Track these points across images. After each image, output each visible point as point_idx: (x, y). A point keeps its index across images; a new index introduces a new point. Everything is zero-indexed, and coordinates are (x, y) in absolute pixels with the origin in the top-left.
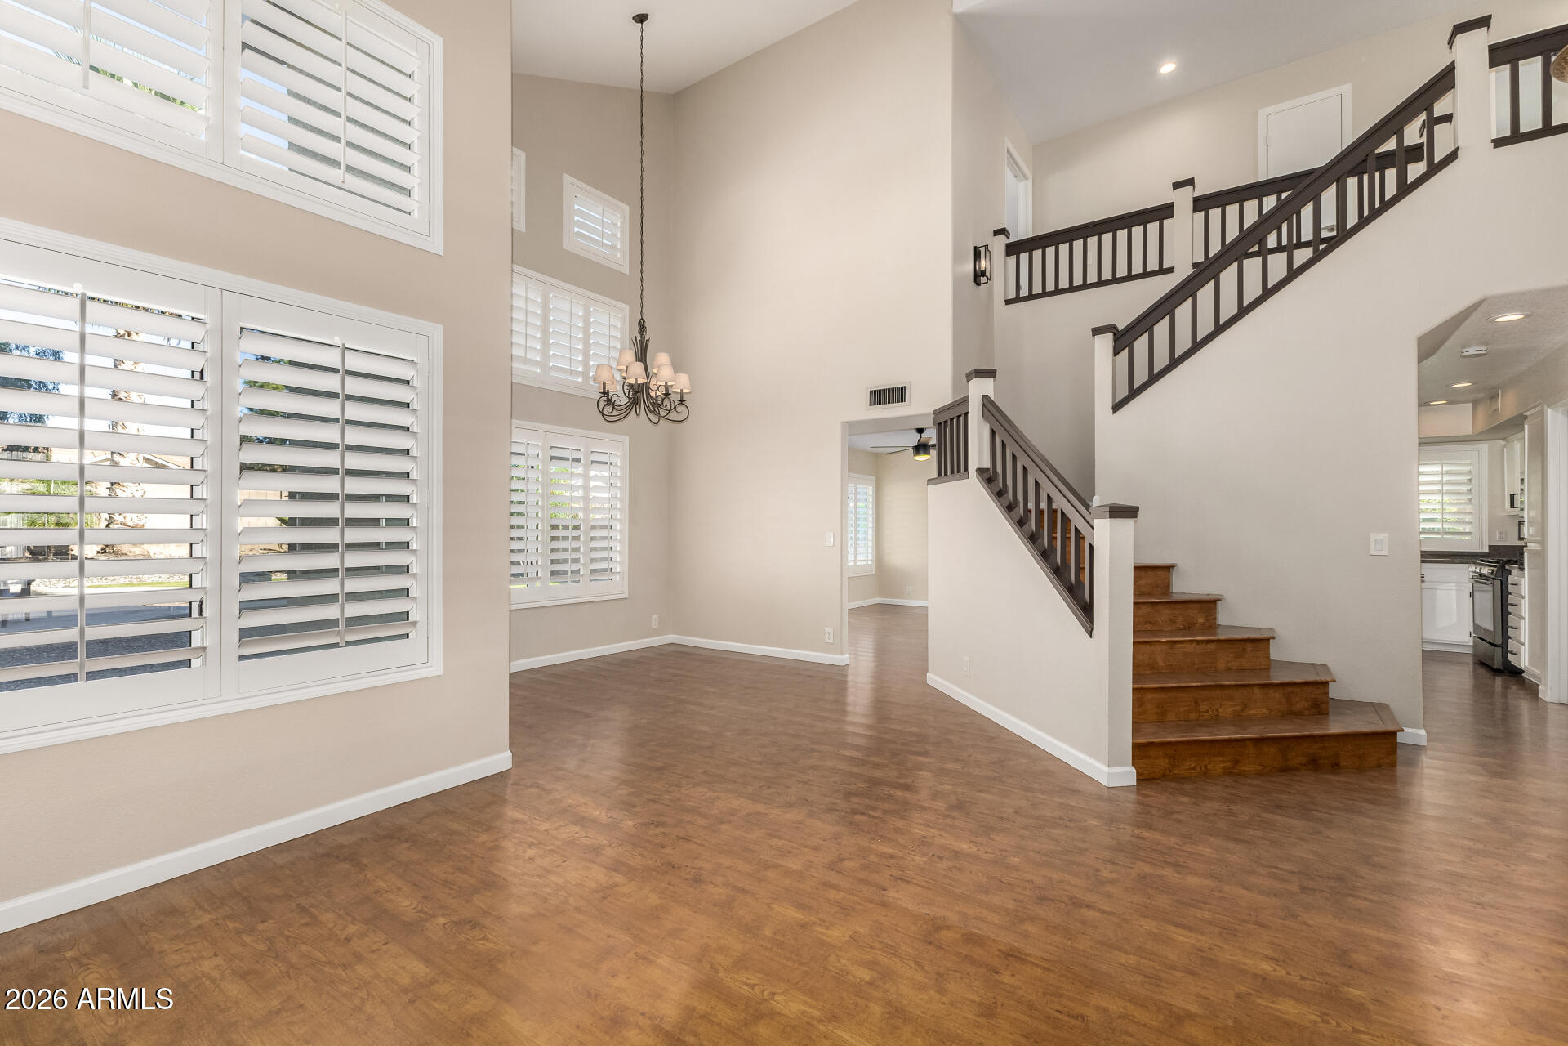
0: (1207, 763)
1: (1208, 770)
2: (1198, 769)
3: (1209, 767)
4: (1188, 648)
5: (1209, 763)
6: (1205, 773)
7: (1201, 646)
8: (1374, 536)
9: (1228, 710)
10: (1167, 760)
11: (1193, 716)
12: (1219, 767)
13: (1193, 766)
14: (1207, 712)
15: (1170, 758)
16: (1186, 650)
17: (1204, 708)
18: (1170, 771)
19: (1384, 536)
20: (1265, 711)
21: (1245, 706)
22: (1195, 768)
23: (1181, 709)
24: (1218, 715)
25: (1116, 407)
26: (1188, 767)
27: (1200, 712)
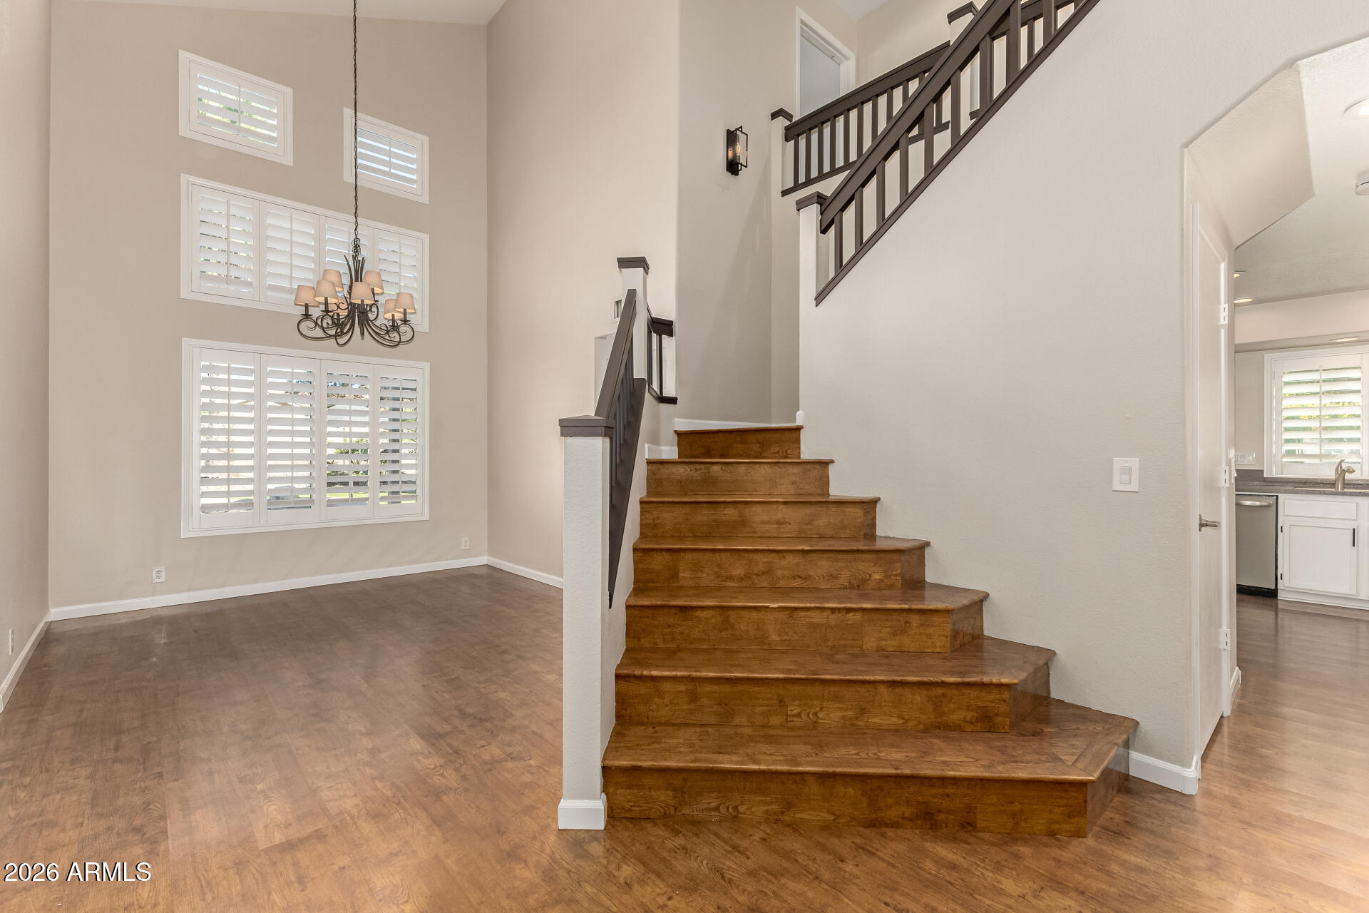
0: (738, 802)
1: (739, 812)
2: (723, 810)
3: (742, 809)
4: (817, 618)
5: (742, 803)
6: (735, 817)
7: (837, 615)
8: (1118, 462)
9: (833, 715)
10: (670, 793)
11: (775, 720)
12: (759, 811)
13: (713, 805)
14: (799, 715)
15: (675, 790)
16: (814, 620)
17: (794, 709)
18: (676, 809)
19: (1134, 462)
20: (896, 720)
21: (863, 711)
22: (717, 809)
23: (758, 710)
24: (815, 722)
25: (819, 298)
26: (706, 806)
27: (787, 715)
